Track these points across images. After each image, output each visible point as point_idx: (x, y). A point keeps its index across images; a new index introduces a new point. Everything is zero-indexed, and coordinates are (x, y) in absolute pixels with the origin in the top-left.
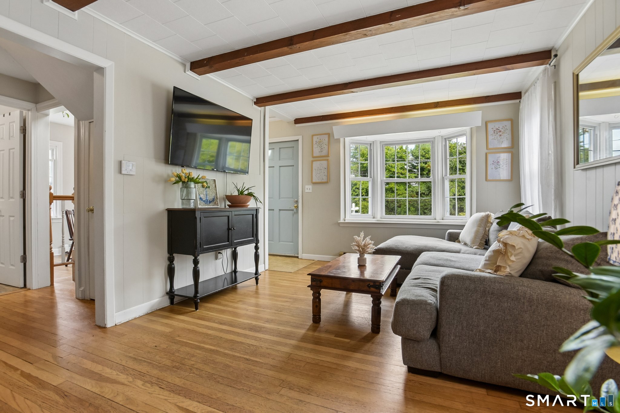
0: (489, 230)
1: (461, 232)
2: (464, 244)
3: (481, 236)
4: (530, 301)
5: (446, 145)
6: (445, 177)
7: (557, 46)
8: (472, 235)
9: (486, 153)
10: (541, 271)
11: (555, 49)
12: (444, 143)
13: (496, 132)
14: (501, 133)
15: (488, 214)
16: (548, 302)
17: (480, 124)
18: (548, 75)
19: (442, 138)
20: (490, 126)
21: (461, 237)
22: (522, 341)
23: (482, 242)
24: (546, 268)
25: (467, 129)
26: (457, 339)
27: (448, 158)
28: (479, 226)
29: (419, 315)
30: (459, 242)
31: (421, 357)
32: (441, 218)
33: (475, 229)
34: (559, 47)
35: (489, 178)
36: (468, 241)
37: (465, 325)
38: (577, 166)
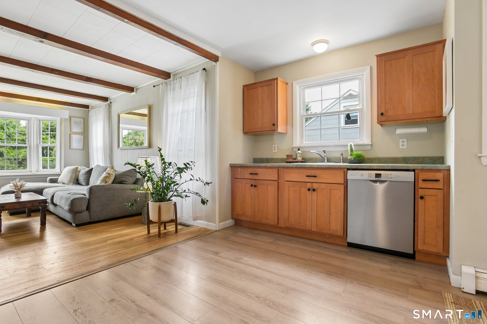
0: (78, 175)
1: (59, 178)
2: (62, 184)
3: (73, 178)
4: (117, 189)
5: (40, 124)
6: (39, 145)
7: (111, 98)
8: (69, 178)
9: (70, 134)
10: (118, 182)
11: (110, 98)
12: (38, 123)
13: (75, 123)
14: (78, 124)
15: (77, 167)
16: (122, 189)
17: (67, 118)
18: (107, 108)
19: (37, 119)
20: (73, 119)
21: (59, 181)
22: (115, 202)
23: (75, 181)
24: (119, 181)
25: (59, 119)
26: (96, 207)
27: (41, 132)
28: (73, 173)
29: (82, 202)
30: (58, 183)
31: (83, 218)
32: (36, 171)
33: (70, 175)
34: (111, 99)
35: (72, 148)
36: (66, 181)
37: (99, 201)
38: (119, 148)
